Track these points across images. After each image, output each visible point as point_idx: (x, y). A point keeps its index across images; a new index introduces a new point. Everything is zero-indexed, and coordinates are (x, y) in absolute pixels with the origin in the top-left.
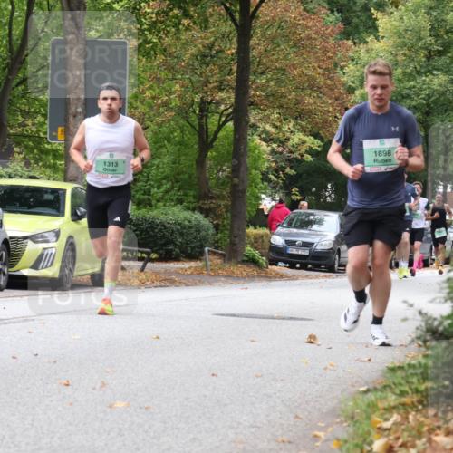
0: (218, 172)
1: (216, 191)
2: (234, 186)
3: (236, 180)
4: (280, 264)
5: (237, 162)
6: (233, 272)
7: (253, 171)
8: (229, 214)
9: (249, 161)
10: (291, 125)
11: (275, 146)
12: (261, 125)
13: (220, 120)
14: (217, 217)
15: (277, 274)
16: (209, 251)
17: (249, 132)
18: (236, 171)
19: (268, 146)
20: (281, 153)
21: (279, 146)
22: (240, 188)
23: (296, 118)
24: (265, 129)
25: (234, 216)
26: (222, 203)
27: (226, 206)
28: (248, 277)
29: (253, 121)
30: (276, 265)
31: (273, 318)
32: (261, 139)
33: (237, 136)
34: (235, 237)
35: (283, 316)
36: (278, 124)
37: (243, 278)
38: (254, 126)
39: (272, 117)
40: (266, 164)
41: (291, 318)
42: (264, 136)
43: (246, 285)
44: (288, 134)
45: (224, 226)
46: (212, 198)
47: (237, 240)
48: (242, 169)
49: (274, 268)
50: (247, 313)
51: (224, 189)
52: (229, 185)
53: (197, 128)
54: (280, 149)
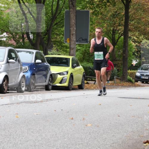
0: (118, 52)
1: (118, 59)
2: (124, 57)
3: (124, 55)
4: (139, 82)
5: (125, 49)
6: (124, 85)
7: (130, 52)
8: (122, 66)
9: (129, 48)
10: (142, 37)
11: (137, 44)
12: (132, 37)
13: (119, 35)
14: (118, 67)
15: (138, 85)
16: (116, 78)
17: (129, 39)
18: (124, 52)
19: (135, 44)
20: (139, 46)
21: (138, 44)
22: (126, 57)
23: (144, 35)
24: (134, 38)
25: (124, 66)
26: (120, 62)
27: (121, 63)
28: (129, 86)
29: (130, 36)
30: (138, 82)
31: (137, 99)
32: (132, 42)
33: (125, 41)
34: (124, 73)
35: (140, 98)
36: (138, 37)
37: (127, 86)
38: (130, 37)
39: (136, 34)
40: (134, 50)
41: (143, 99)
42: (133, 40)
43: (128, 89)
44: (141, 40)
45: (120, 70)
46: (116, 61)
47: (125, 74)
48: (126, 51)
49: (137, 83)
50: (129, 97)
51: (121, 58)
52: (122, 56)
53: (112, 38)
54: (139, 45)
